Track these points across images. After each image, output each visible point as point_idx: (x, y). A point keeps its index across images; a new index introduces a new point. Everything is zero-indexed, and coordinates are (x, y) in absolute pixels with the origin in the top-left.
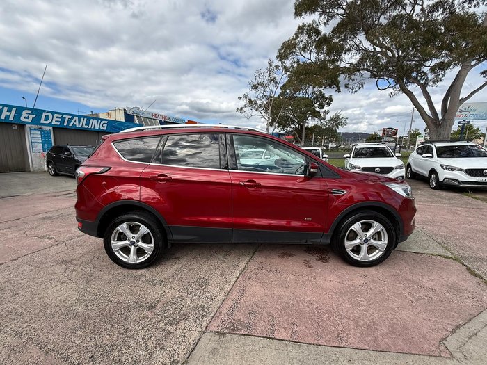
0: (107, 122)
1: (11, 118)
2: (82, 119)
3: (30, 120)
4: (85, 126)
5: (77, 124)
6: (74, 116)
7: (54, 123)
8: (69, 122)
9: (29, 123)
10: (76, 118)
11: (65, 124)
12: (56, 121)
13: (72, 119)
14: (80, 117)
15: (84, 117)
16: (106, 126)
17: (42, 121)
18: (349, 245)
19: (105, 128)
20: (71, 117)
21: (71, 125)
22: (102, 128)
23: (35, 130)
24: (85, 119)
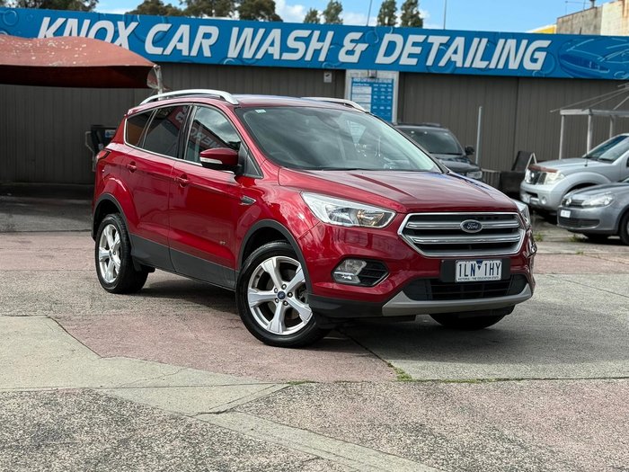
0: (545, 43)
1: (322, 58)
2: (476, 40)
3: (354, 59)
4: (480, 64)
5: (458, 59)
6: (453, 34)
7: (405, 61)
8: (440, 54)
9: (353, 66)
10: (459, 42)
11: (430, 62)
12: (411, 56)
13: (447, 45)
14: (469, 36)
15: (481, 35)
16: (541, 56)
17: (380, 59)
18: (255, 296)
19: (537, 66)
20: (445, 39)
21: (442, 63)
22: (528, 65)
23: (362, 83)
24: (485, 41)
